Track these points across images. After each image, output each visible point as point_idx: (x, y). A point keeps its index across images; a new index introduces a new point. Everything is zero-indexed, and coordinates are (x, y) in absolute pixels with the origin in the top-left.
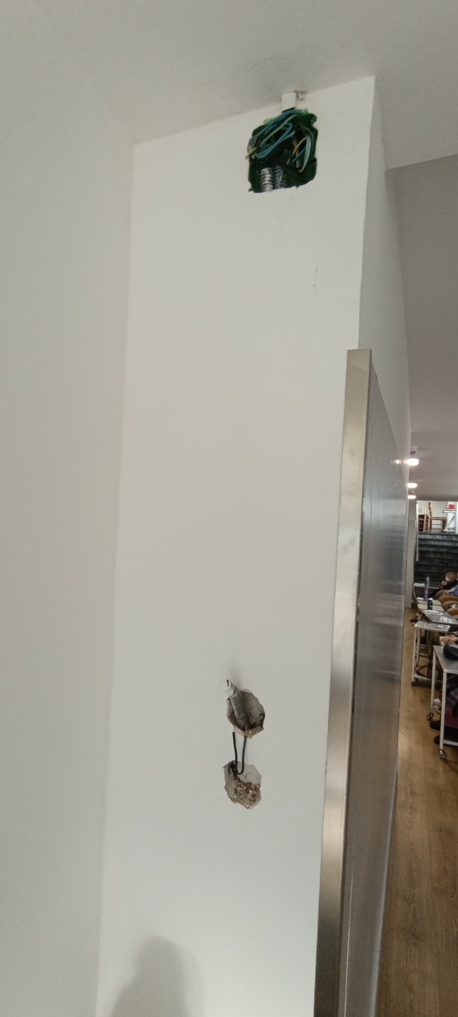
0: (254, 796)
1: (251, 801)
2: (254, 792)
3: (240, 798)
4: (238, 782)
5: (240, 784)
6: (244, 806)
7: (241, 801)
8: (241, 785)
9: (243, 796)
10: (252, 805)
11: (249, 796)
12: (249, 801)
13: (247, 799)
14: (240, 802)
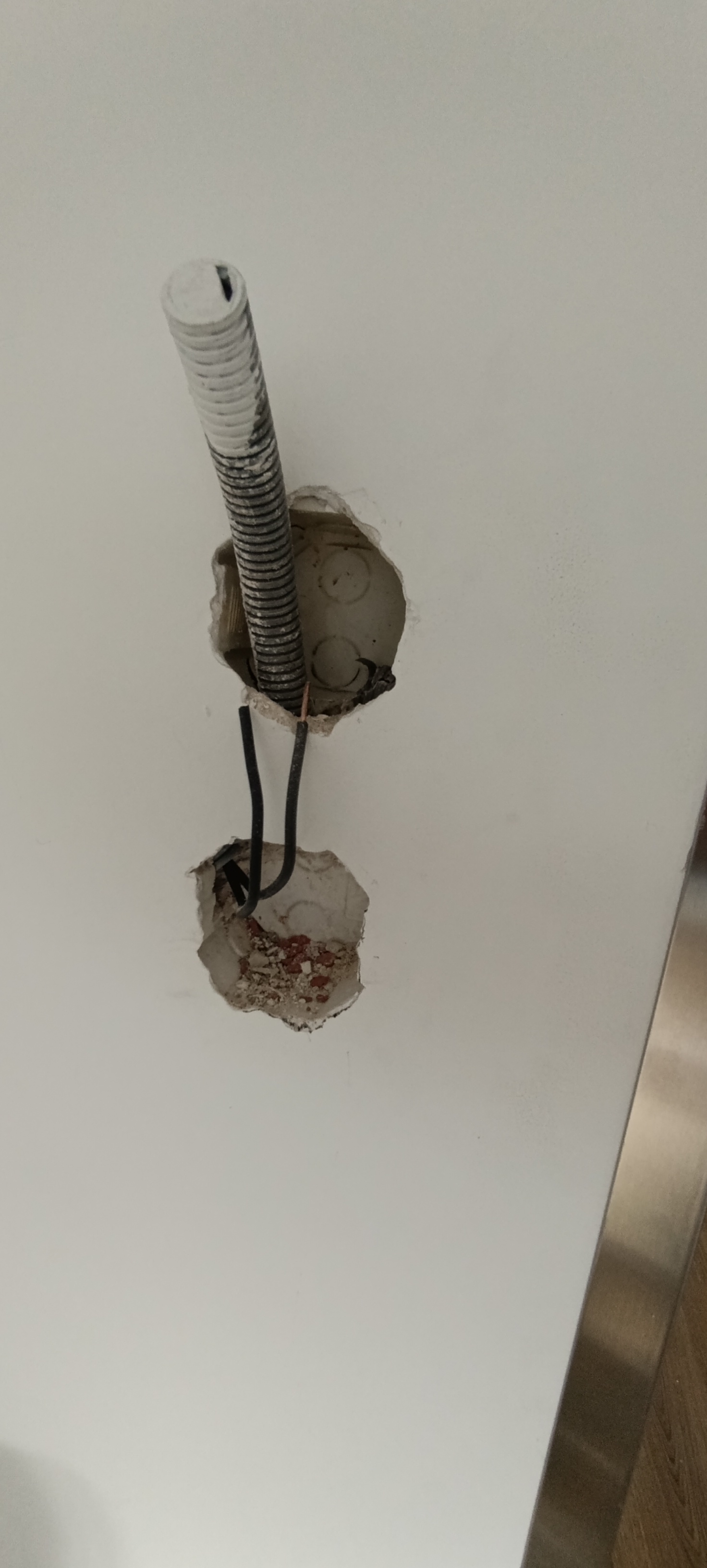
0: (319, 982)
1: (308, 1000)
2: (322, 970)
3: (263, 992)
4: (254, 935)
5: (264, 944)
6: (285, 1020)
7: (271, 1002)
8: (267, 945)
9: (276, 982)
10: (316, 1014)
11: (301, 983)
12: (303, 1001)
13: (293, 993)
14: (263, 1007)
